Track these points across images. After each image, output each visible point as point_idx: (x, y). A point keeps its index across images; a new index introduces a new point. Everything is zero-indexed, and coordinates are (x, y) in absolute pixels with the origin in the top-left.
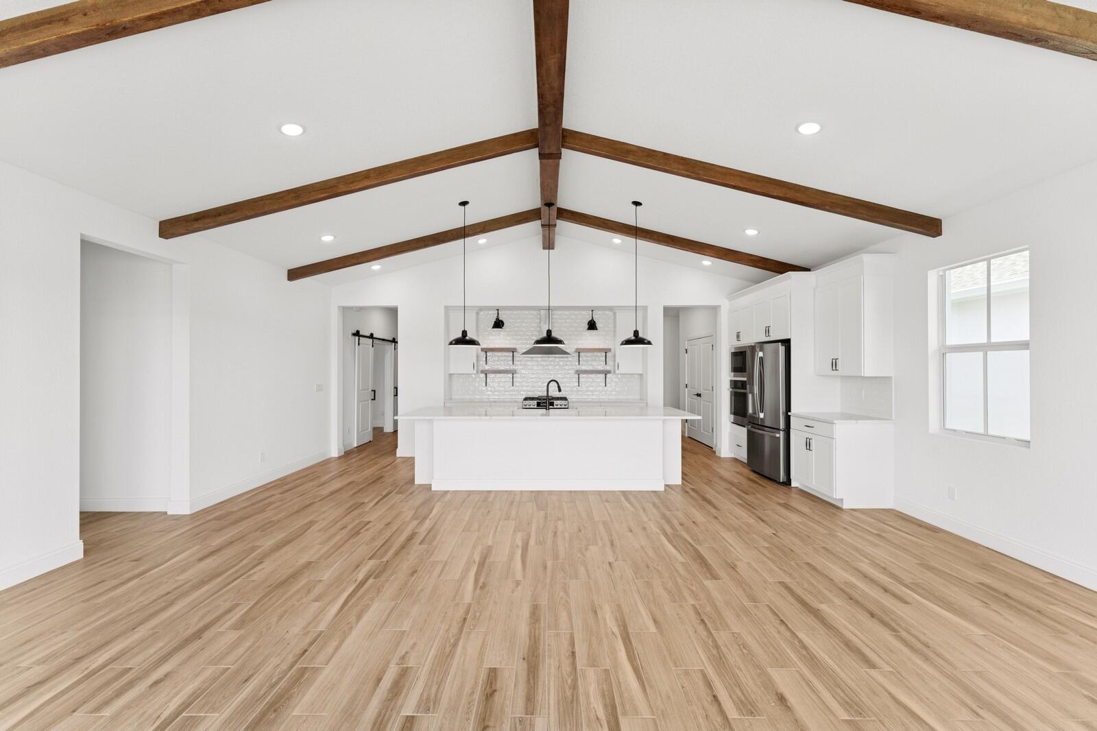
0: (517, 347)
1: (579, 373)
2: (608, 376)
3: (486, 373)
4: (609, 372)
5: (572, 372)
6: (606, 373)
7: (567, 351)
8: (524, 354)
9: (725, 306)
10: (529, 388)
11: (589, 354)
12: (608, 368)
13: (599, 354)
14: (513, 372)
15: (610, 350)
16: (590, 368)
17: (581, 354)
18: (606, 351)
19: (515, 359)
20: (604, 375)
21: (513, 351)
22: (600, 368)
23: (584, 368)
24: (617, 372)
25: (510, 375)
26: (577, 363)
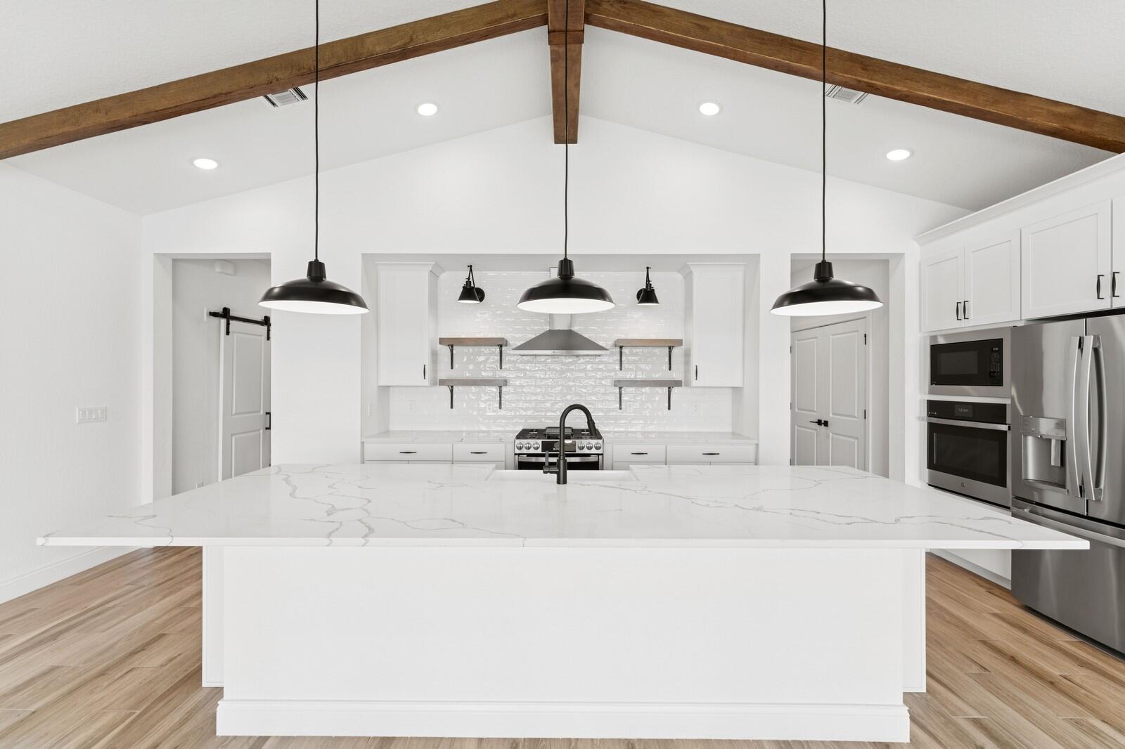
0: (507, 336)
1: (620, 385)
2: (675, 390)
3: (451, 385)
4: (678, 383)
5: (608, 382)
6: (671, 385)
7: (601, 343)
8: (519, 348)
9: (913, 255)
10: (529, 413)
11: (639, 350)
12: (676, 375)
13: (657, 350)
14: (501, 384)
15: (679, 342)
16: (640, 376)
17: (624, 350)
18: (671, 346)
19: (505, 358)
20: (666, 390)
21: (501, 344)
22: (657, 376)
23: (629, 376)
24: (694, 383)
25: (495, 390)
26: (618, 367)
